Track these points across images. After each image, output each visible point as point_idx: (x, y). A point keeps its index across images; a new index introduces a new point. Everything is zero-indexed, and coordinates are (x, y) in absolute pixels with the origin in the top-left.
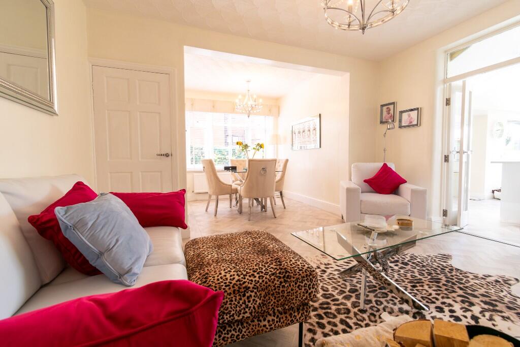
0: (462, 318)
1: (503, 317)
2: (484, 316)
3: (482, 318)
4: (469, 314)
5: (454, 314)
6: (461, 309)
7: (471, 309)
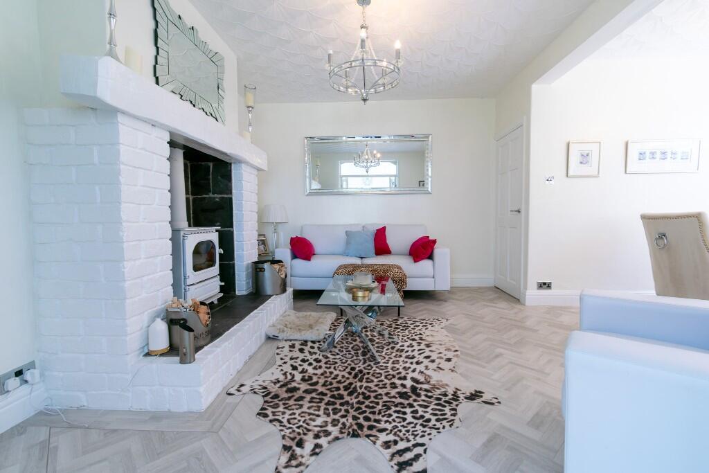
0: (302, 363)
1: (279, 382)
2: (290, 374)
3: (291, 371)
4: (300, 369)
5: (307, 363)
6: (307, 370)
7: (302, 375)
